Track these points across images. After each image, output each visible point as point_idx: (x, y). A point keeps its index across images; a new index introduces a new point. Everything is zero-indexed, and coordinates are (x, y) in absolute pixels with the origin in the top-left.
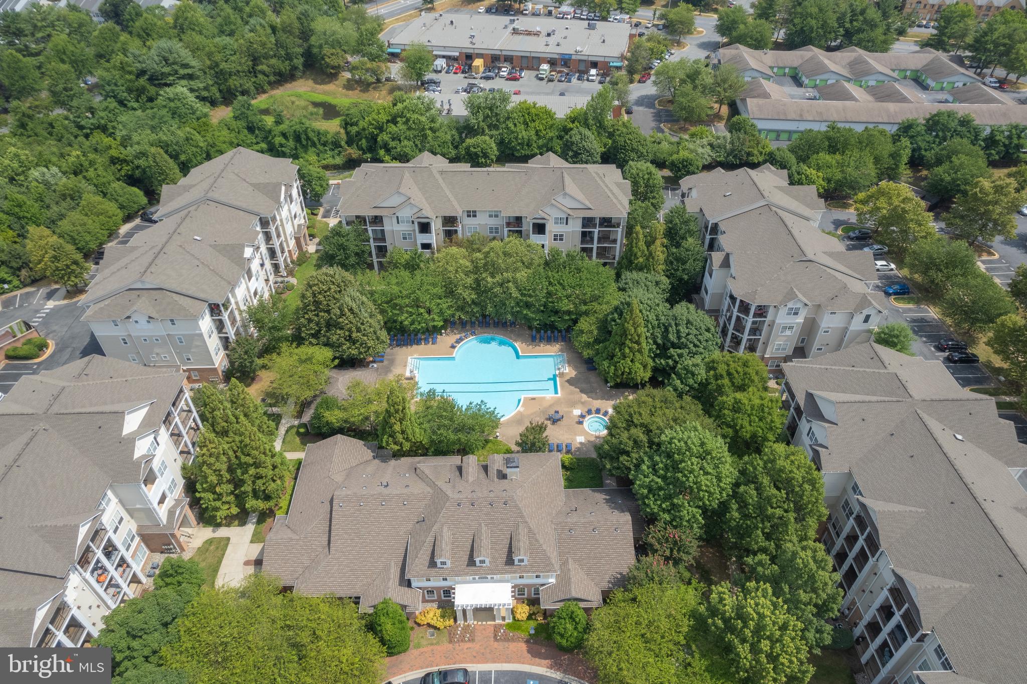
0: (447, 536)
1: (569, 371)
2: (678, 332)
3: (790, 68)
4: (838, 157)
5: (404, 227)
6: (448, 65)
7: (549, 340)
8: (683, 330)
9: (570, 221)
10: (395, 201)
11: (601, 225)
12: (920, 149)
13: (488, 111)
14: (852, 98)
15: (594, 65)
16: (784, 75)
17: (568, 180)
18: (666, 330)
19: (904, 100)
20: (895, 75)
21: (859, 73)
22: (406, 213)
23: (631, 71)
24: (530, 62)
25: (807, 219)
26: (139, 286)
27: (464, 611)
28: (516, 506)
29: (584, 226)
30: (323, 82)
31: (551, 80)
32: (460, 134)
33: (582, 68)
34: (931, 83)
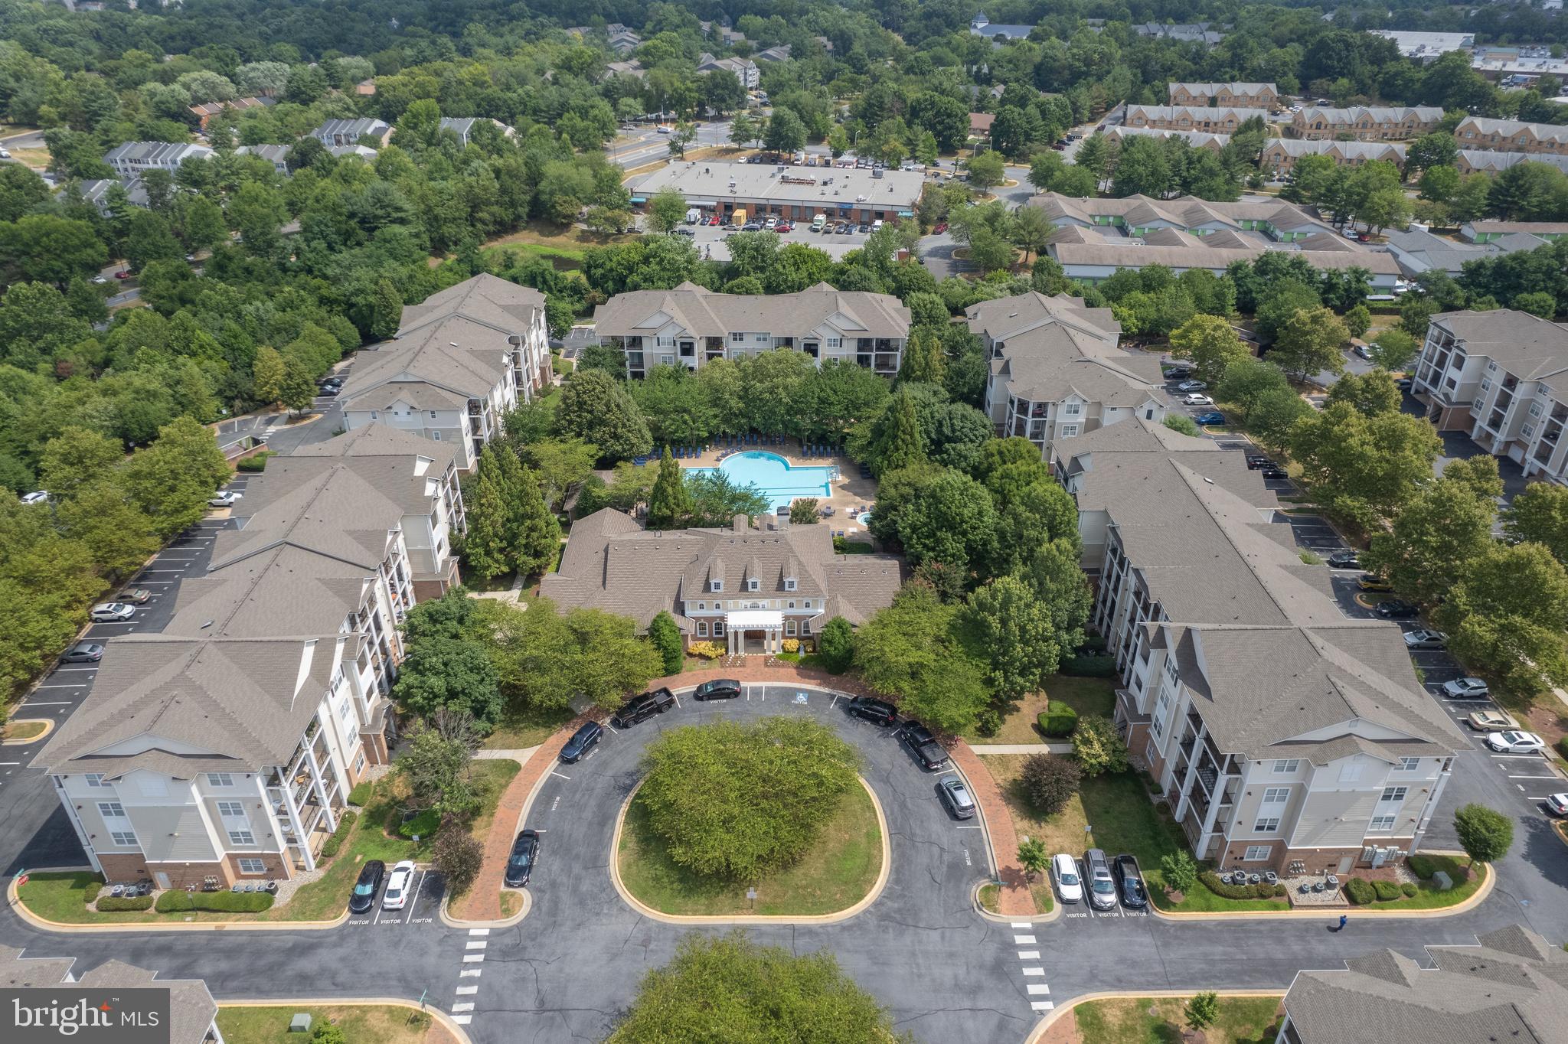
0: (720, 565)
1: (842, 479)
2: (952, 425)
3: (1115, 217)
4: (1152, 295)
5: (666, 350)
6: (703, 216)
7: (821, 455)
8: (957, 423)
9: (844, 343)
10: (655, 321)
11: (878, 349)
12: (1251, 291)
13: (752, 252)
14: (1182, 244)
15: (880, 215)
16: (1109, 224)
17: (841, 302)
18: (941, 424)
19: (1241, 246)
20: (1240, 225)
21: (1193, 222)
22: (667, 334)
23: (924, 221)
24: (803, 213)
25: (1100, 338)
26: (401, 378)
27: (736, 633)
28: (787, 544)
29: (859, 350)
30: (551, 234)
31: (827, 232)
32: (721, 278)
33: (865, 219)
34: (1280, 234)
